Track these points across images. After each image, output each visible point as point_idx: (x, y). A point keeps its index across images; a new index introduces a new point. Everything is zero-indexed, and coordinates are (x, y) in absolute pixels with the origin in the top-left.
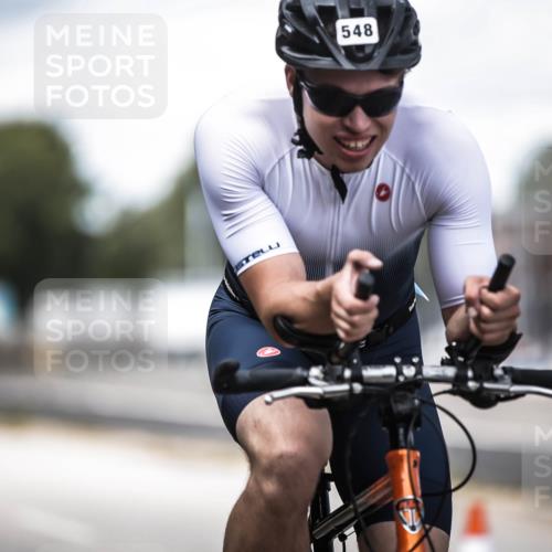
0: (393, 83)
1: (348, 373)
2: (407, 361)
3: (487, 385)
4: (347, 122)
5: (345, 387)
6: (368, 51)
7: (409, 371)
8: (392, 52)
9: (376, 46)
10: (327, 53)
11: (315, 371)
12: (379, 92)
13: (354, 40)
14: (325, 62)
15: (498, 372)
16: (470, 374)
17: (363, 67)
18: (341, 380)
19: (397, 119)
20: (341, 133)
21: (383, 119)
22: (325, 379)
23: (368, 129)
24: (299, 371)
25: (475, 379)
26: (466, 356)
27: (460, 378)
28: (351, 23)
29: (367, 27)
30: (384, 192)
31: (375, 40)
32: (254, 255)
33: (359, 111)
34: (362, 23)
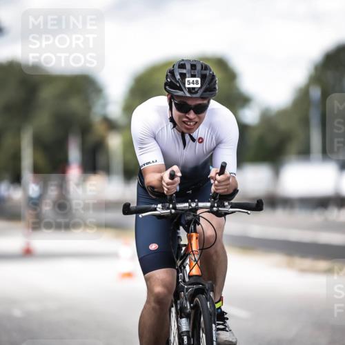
0: (205, 102)
1: (171, 206)
3: (220, 209)
4: (187, 115)
5: (169, 211)
6: (196, 90)
7: (193, 205)
8: (205, 91)
9: (200, 88)
10: (182, 90)
11: (160, 206)
13: (192, 86)
14: (180, 93)
15: (226, 204)
16: (216, 205)
17: (194, 96)
18: (168, 208)
20: (185, 119)
21: (201, 115)
22: (163, 209)
23: (194, 118)
24: (153, 206)
25: (217, 207)
26: (215, 199)
27: (212, 207)
28: (191, 79)
29: (197, 81)
30: (201, 140)
31: (199, 86)
32: (147, 164)
33: (192, 112)
34: (195, 79)
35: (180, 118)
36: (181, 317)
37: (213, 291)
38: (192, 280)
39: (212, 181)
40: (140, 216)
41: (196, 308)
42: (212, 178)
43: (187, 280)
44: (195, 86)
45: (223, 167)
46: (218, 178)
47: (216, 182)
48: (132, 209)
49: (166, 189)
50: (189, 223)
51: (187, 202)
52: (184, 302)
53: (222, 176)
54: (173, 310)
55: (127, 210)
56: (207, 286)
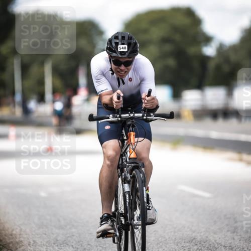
0: (131, 59)
1: (118, 116)
2: (131, 113)
3: (148, 117)
4: (120, 68)
5: (117, 119)
6: (125, 52)
7: (132, 115)
8: (130, 53)
9: (127, 52)
10: (115, 52)
11: (111, 116)
12: (128, 61)
13: (122, 50)
14: (115, 55)
15: (152, 114)
17: (123, 56)
18: (116, 117)
19: (132, 67)
20: (119, 70)
21: (128, 67)
22: (113, 117)
23: (125, 69)
24: (107, 116)
25: (146, 116)
26: (145, 111)
27: (143, 116)
28: (122, 46)
29: (125, 47)
30: (131, 80)
31: (126, 50)
32: (102, 91)
33: (123, 65)
34: (124, 46)
35: (116, 69)
36: (125, 183)
37: (144, 167)
38: (131, 161)
39: (143, 101)
40: (99, 122)
41: (133, 177)
42: (143, 99)
43: (128, 160)
44: (124, 50)
45: (150, 92)
46: (147, 98)
47: (146, 101)
48: (94, 118)
49: (115, 106)
50: (129, 126)
51: (128, 113)
52: (127, 174)
53: (149, 98)
54: (120, 179)
55: (91, 118)
56: (140, 164)
